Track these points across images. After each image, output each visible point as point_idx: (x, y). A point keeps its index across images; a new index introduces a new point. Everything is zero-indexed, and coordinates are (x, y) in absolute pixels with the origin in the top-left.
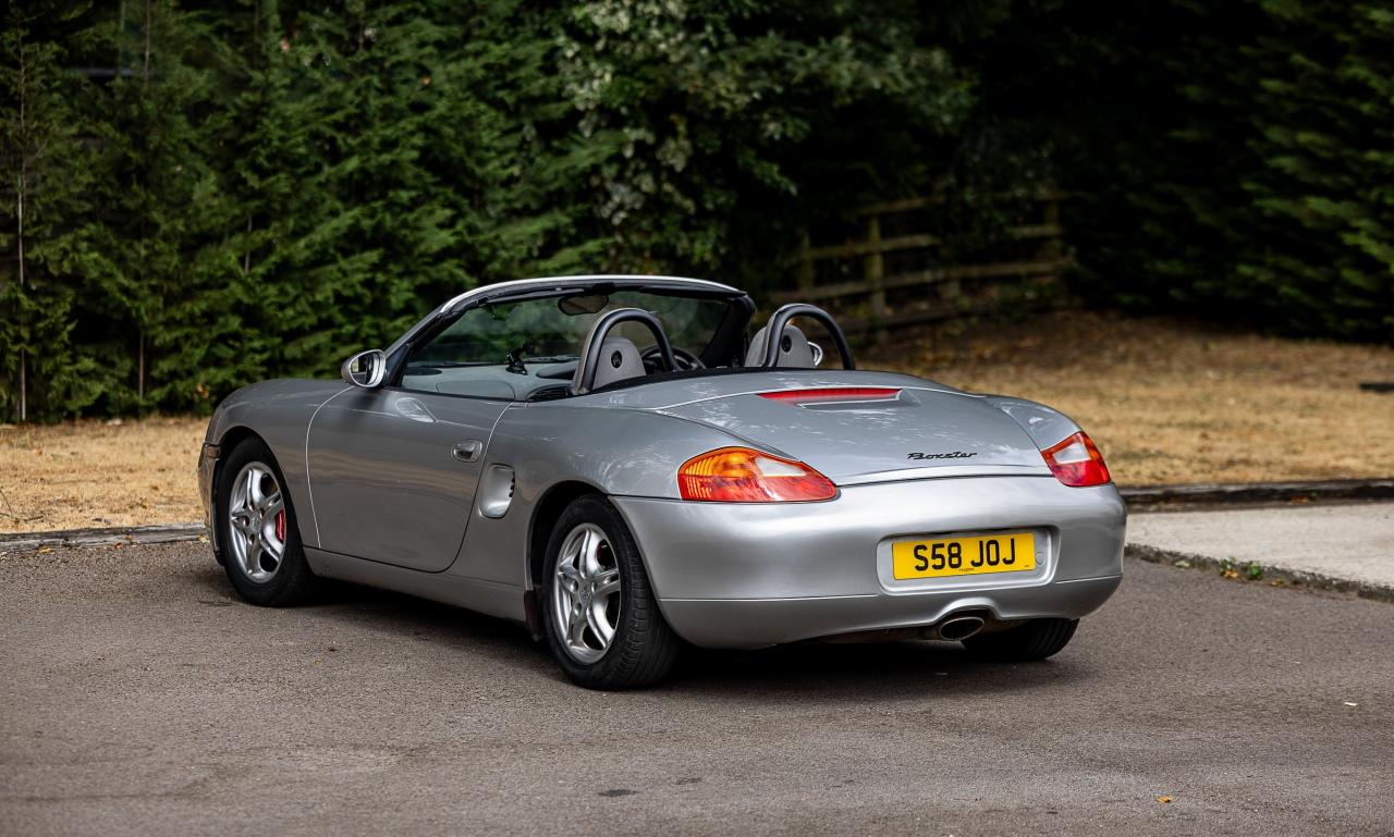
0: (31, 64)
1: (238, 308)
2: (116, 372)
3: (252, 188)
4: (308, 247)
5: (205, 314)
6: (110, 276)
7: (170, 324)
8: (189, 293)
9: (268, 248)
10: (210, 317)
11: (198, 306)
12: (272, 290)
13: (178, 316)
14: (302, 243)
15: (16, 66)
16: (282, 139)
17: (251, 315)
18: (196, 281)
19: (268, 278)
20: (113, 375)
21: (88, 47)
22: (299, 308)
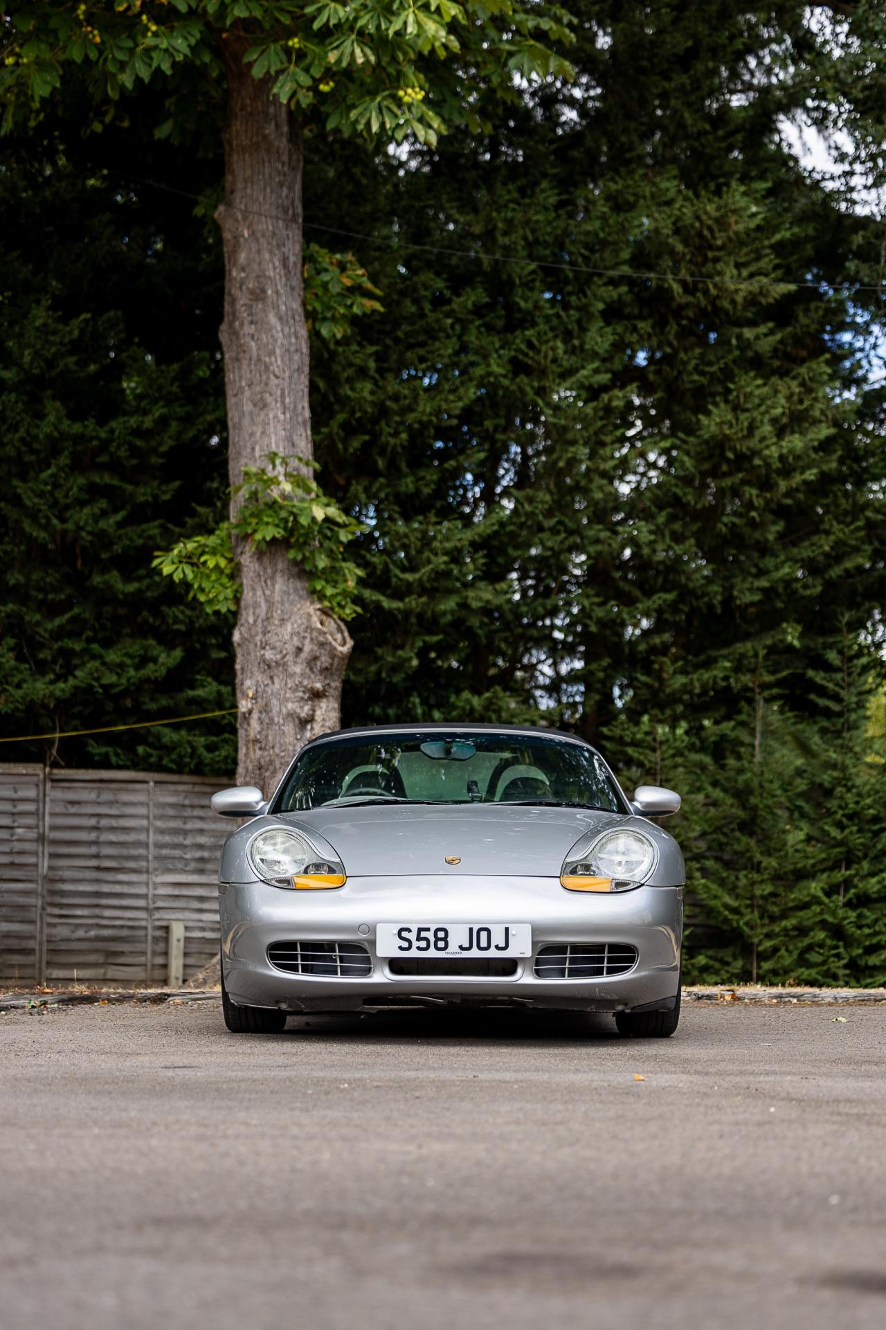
0: (664, 748)
1: (823, 924)
2: (729, 969)
3: (834, 838)
4: (879, 882)
5: (795, 928)
6: (715, 897)
7: (768, 936)
8: (784, 915)
9: (848, 884)
10: (802, 931)
11: (789, 923)
12: (852, 915)
13: (777, 930)
14: (874, 880)
15: (654, 750)
16: (857, 803)
17: (837, 932)
18: (791, 904)
19: (849, 904)
20: (727, 972)
21: (713, 739)
22: (877, 928)
